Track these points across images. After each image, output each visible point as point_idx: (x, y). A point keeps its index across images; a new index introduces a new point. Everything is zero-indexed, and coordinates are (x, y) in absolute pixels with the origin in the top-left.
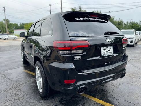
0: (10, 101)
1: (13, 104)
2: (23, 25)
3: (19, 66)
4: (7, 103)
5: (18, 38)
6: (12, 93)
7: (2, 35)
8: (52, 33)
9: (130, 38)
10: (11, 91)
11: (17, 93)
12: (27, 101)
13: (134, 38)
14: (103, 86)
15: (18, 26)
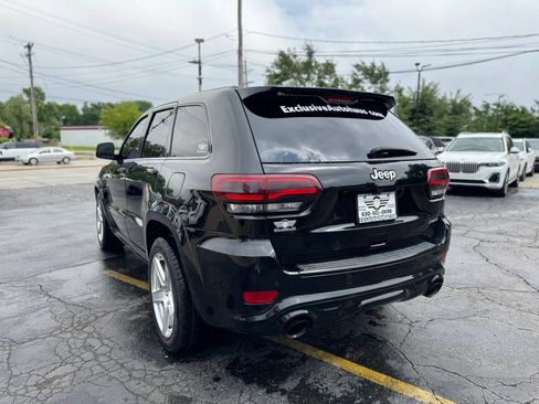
0: (68, 366)
1: (80, 374)
2: (96, 112)
3: (87, 258)
4: (59, 371)
5: (78, 159)
6: (71, 341)
7: (17, 147)
8: (210, 149)
9: (487, 165)
10: (69, 335)
11: (90, 341)
12: (122, 365)
13: (502, 164)
14: (375, 324)
15: (77, 113)
